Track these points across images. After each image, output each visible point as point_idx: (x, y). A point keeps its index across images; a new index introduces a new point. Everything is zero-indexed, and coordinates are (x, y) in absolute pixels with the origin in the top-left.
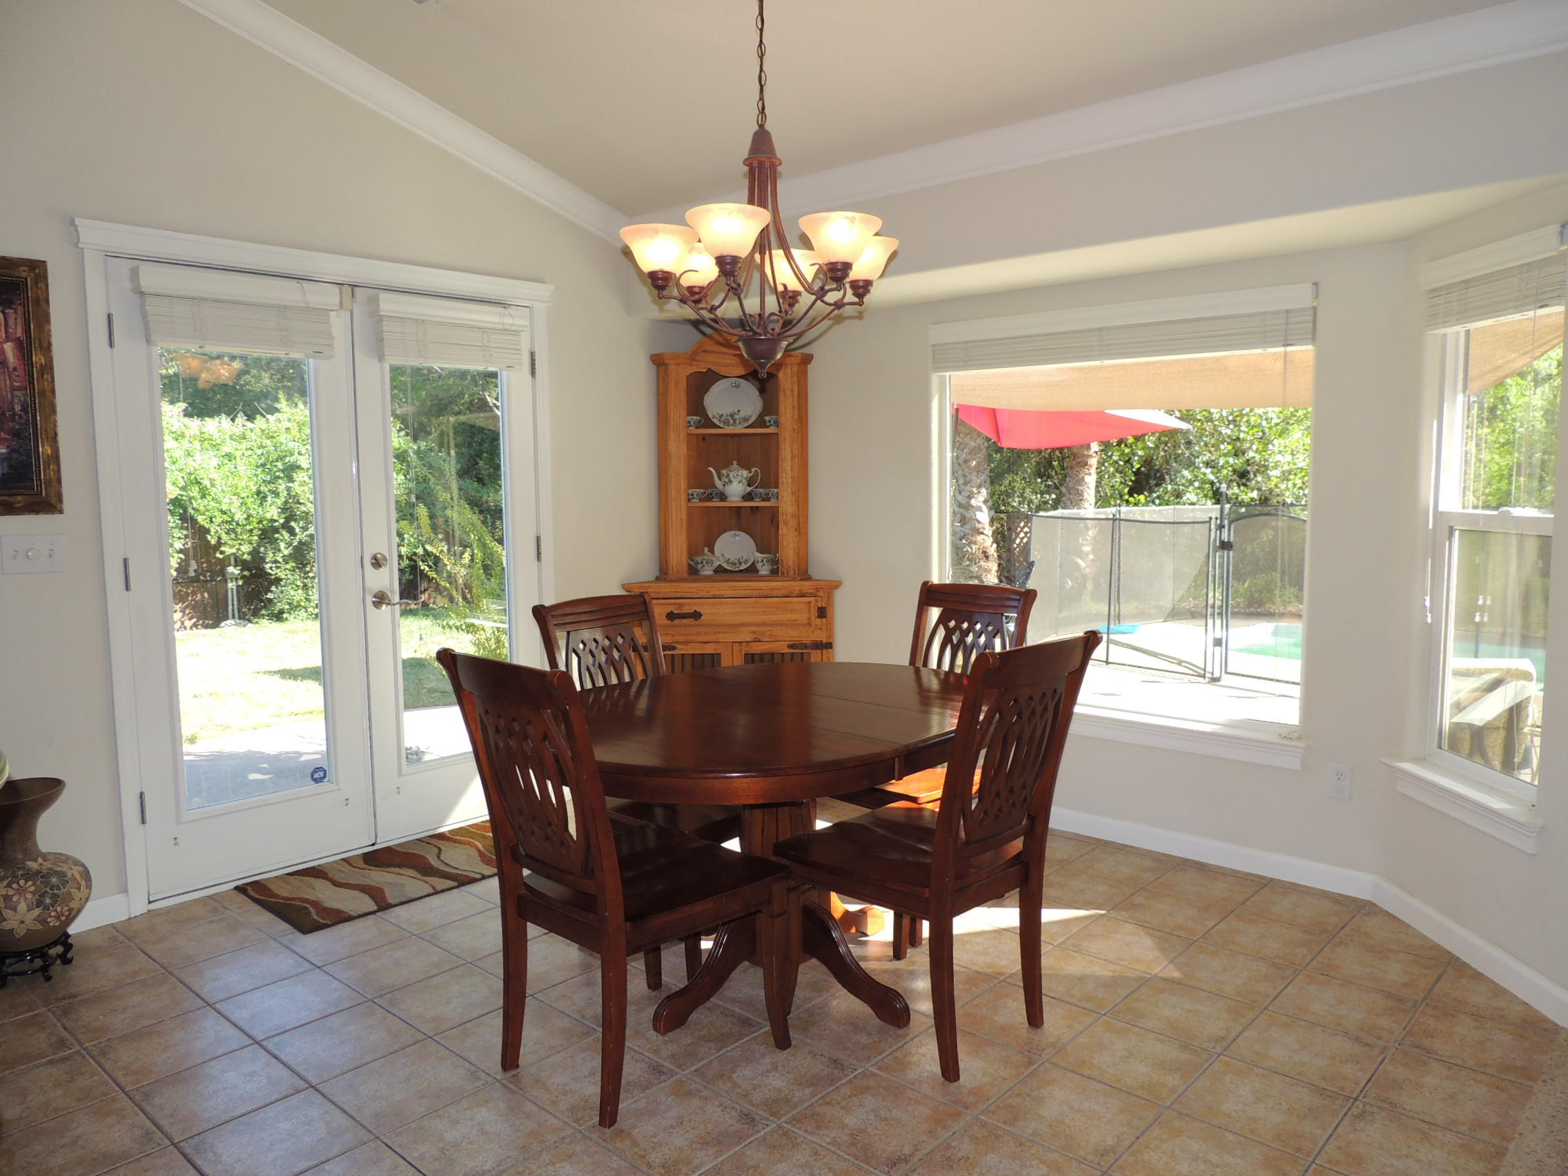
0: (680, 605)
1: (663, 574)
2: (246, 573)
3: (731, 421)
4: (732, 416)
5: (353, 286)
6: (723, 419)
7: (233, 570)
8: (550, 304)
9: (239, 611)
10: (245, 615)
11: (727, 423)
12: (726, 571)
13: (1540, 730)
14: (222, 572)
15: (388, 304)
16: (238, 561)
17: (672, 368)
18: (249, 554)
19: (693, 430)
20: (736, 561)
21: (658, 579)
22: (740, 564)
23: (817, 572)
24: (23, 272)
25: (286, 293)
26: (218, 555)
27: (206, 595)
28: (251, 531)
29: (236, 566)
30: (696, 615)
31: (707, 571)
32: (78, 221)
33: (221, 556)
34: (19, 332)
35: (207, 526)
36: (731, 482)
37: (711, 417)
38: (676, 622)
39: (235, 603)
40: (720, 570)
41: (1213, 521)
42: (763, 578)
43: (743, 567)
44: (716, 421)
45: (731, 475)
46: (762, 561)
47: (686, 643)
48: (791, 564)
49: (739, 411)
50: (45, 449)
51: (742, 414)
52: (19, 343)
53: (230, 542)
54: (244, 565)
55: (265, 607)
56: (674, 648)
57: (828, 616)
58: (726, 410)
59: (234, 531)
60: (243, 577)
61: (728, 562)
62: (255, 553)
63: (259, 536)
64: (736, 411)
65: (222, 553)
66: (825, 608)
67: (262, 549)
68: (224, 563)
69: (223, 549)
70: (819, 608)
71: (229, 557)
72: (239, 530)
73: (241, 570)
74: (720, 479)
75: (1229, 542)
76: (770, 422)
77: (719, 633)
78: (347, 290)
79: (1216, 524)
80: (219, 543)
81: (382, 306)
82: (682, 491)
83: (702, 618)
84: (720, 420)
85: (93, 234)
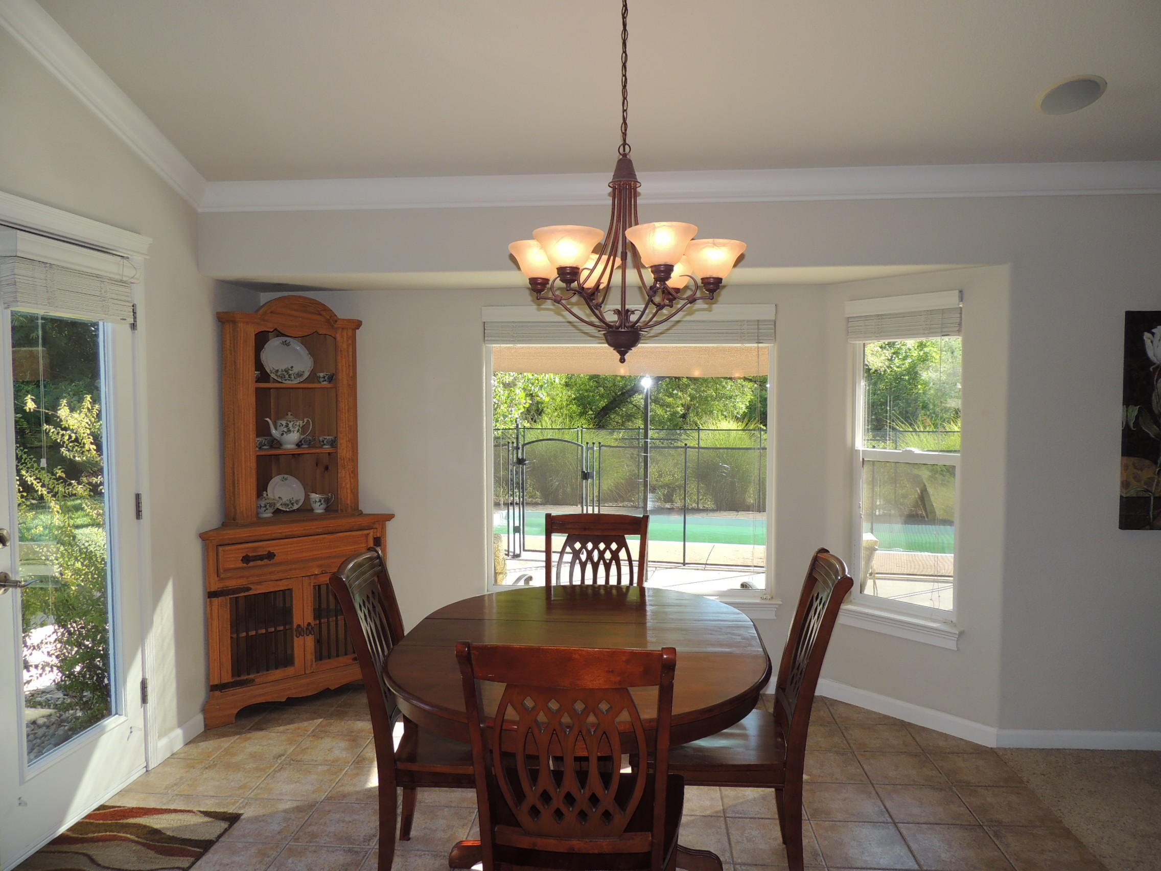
0: (253, 548)
1: (229, 521)
3: (287, 376)
4: (287, 371)
6: (279, 373)
8: (147, 257)
11: (283, 378)
12: (282, 512)
13: (952, 579)
17: (240, 325)
19: (255, 384)
20: (288, 502)
21: (224, 525)
22: (292, 504)
23: (367, 507)
30: (271, 556)
31: (268, 513)
36: (289, 431)
37: (269, 372)
38: (251, 564)
40: (278, 512)
41: (511, 445)
42: (318, 517)
43: (296, 507)
44: (274, 376)
45: (290, 425)
46: (320, 501)
47: (259, 583)
48: (349, 502)
49: (292, 367)
51: (295, 370)
56: (248, 589)
57: (382, 545)
58: (281, 366)
61: (282, 503)
64: (289, 367)
66: (379, 538)
70: (374, 538)
74: (276, 429)
75: (523, 459)
76: (324, 377)
77: (291, 570)
79: (513, 446)
82: (251, 441)
83: (275, 558)
84: (276, 375)
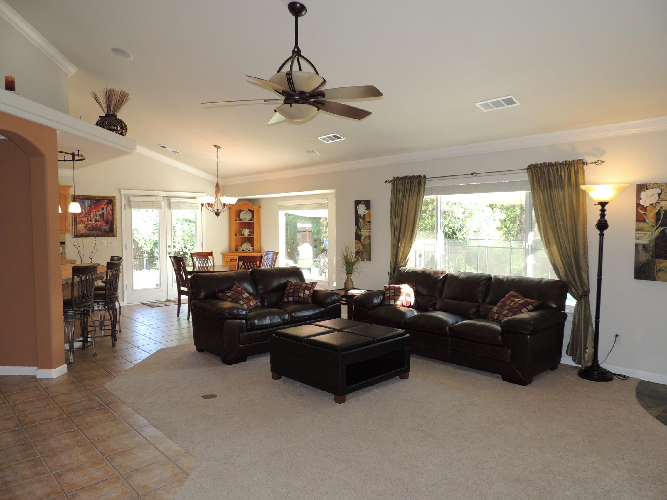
0: (233, 258)
1: (230, 251)
2: (149, 256)
5: (166, 197)
7: (145, 255)
9: (147, 267)
10: (148, 268)
11: (244, 220)
12: (244, 251)
14: (142, 256)
15: (172, 200)
16: (147, 252)
17: (232, 209)
18: (150, 250)
19: (237, 221)
21: (229, 252)
24: (113, 198)
25: (154, 199)
26: (141, 250)
27: (137, 262)
28: (151, 244)
29: (146, 254)
30: (236, 260)
31: (240, 251)
32: (121, 190)
33: (142, 251)
34: (112, 208)
35: (138, 242)
36: (245, 232)
38: (232, 261)
39: (146, 265)
40: (243, 250)
42: (252, 252)
43: (248, 250)
44: (242, 219)
46: (251, 249)
48: (256, 249)
50: (115, 227)
51: (248, 218)
52: (111, 209)
53: (145, 247)
54: (149, 253)
55: (154, 266)
58: (244, 217)
59: (146, 243)
60: (148, 257)
61: (245, 249)
62: (152, 250)
63: (153, 245)
64: (246, 217)
65: (142, 250)
67: (154, 249)
68: (143, 253)
69: (143, 248)
71: (144, 251)
72: (147, 243)
73: (148, 255)
74: (243, 231)
76: (253, 220)
78: (165, 198)
80: (142, 247)
81: (171, 200)
82: (235, 234)
85: (123, 192)
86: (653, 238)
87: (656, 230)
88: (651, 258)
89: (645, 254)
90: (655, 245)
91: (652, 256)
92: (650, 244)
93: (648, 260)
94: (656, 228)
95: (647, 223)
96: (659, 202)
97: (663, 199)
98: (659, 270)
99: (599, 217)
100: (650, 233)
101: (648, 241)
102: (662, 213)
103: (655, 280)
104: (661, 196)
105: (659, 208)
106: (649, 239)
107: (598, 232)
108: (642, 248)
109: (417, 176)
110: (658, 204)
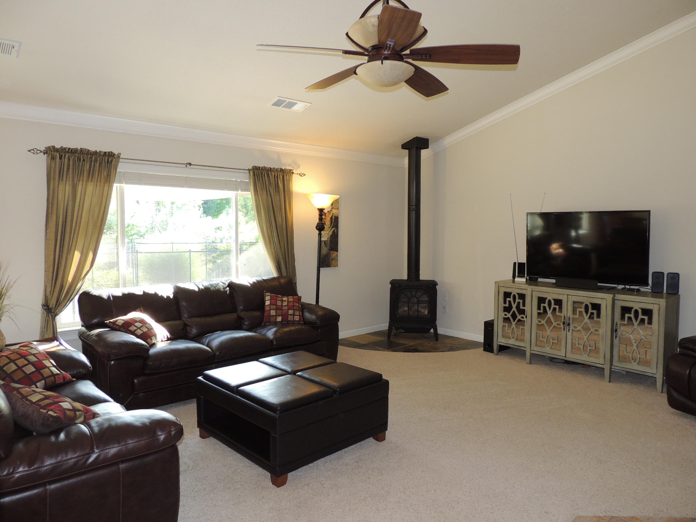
86: (329, 236)
87: (331, 230)
88: (328, 251)
89: (325, 248)
90: (330, 241)
91: (329, 250)
92: (328, 240)
93: (327, 252)
94: (331, 228)
95: (327, 225)
96: (332, 210)
97: (334, 208)
98: (333, 259)
99: (317, 221)
100: (328, 232)
101: (327, 239)
102: (334, 218)
103: (330, 267)
104: (333, 206)
105: (332, 214)
106: (327, 237)
107: (317, 232)
108: (324, 244)
109: (105, 153)
110: (331, 211)
